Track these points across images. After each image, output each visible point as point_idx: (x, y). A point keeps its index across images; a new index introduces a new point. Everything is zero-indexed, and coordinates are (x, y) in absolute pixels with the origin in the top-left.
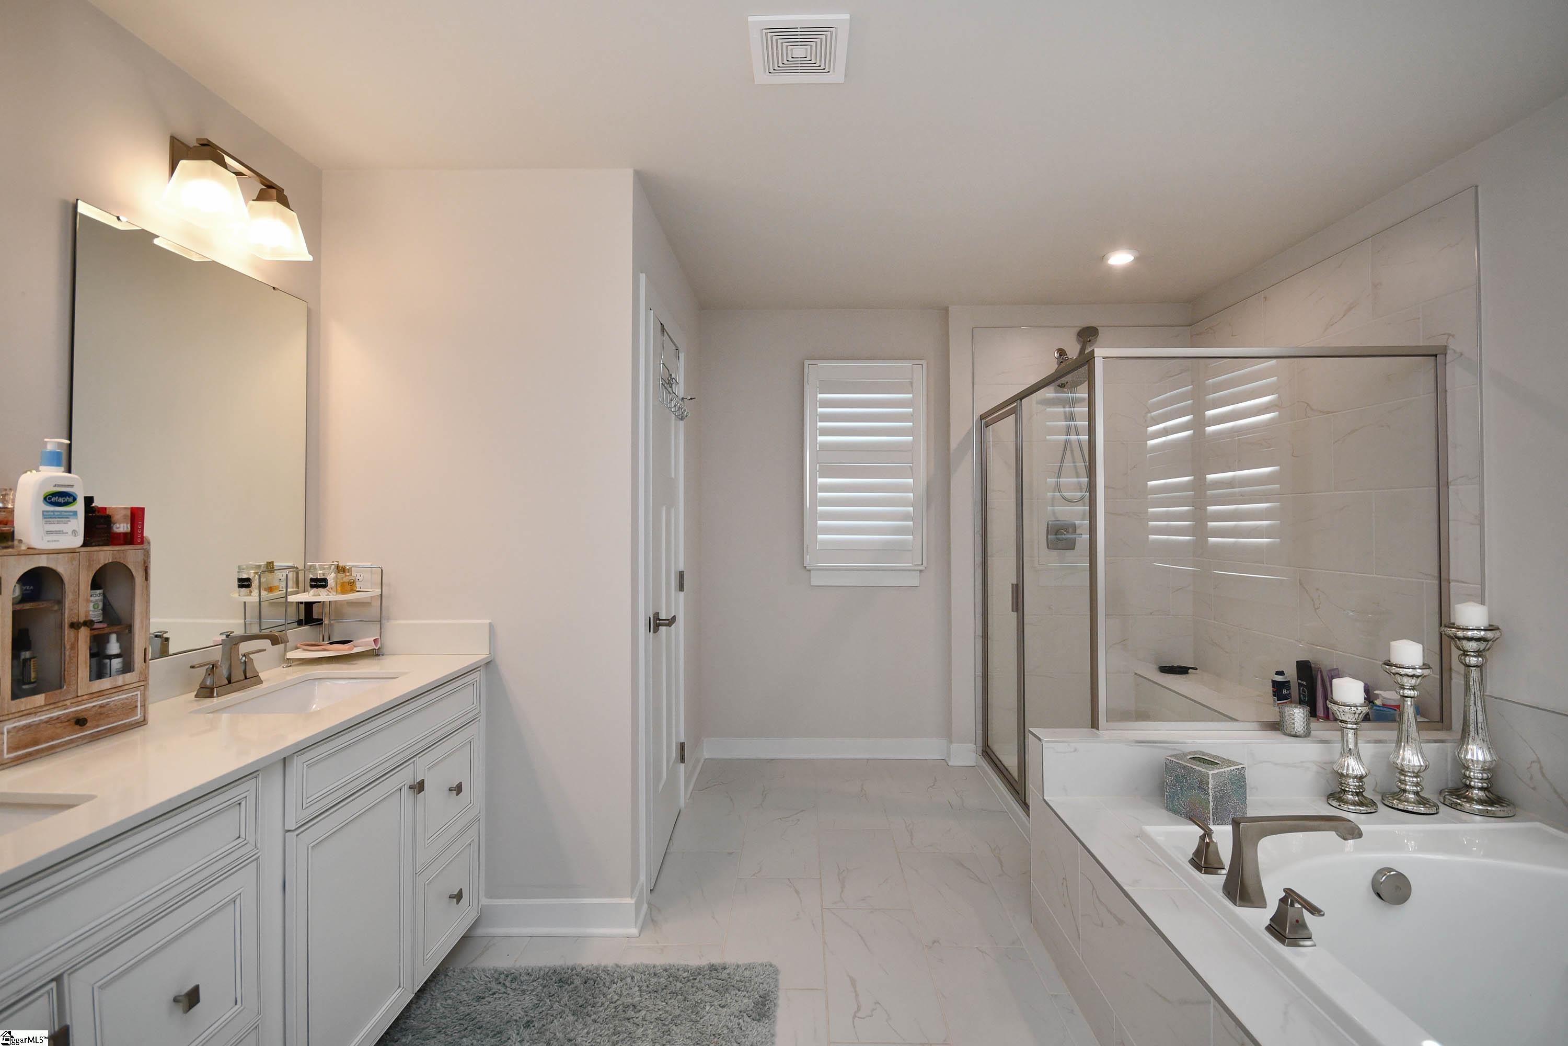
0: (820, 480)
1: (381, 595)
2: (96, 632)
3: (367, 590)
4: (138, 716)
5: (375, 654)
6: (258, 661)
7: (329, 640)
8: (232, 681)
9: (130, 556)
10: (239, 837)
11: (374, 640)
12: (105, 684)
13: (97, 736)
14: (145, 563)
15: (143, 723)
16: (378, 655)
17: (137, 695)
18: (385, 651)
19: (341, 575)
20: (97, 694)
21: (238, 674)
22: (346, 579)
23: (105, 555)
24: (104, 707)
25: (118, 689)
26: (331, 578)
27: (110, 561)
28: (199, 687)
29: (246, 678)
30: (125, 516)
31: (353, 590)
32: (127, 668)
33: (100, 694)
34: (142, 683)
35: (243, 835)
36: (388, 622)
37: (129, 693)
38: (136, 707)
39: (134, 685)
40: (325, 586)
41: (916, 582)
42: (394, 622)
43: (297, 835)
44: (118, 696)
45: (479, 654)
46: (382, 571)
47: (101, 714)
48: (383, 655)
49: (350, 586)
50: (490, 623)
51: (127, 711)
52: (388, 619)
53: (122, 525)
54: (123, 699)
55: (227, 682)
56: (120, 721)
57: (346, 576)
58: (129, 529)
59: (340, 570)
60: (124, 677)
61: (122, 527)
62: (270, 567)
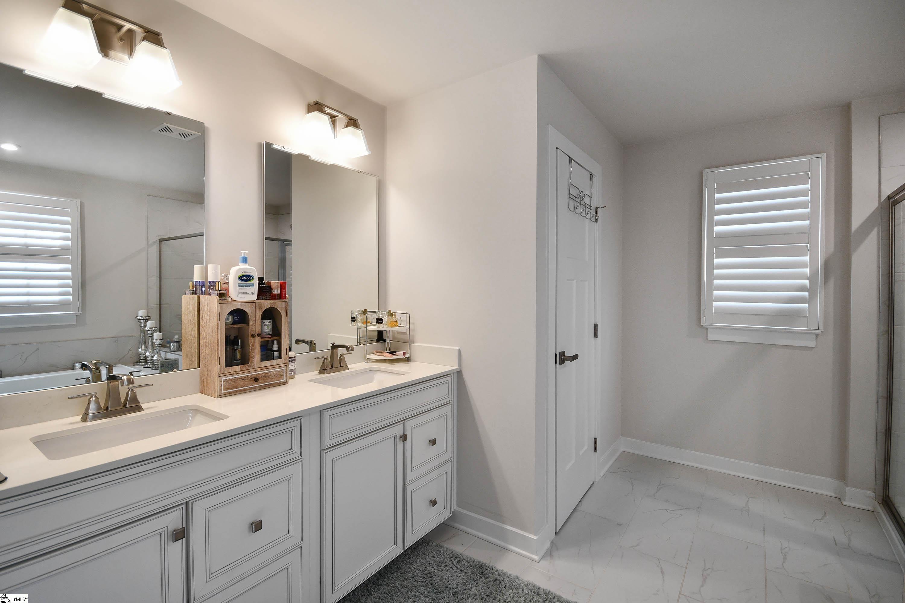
0: (716, 261)
1: (409, 329)
2: (263, 340)
3: (404, 327)
4: (284, 380)
5: (407, 360)
6: (348, 358)
7: (389, 350)
8: (334, 367)
9: (279, 305)
10: (291, 449)
11: (403, 353)
12: (268, 363)
13: (265, 387)
14: (286, 308)
15: (286, 383)
16: (408, 361)
17: (283, 369)
18: (412, 358)
19: (390, 317)
20: (264, 368)
21: (336, 364)
22: (393, 319)
23: (267, 304)
24: (267, 374)
25: (274, 366)
26: (385, 319)
27: (270, 307)
28: (320, 369)
29: (341, 366)
30: (277, 286)
31: (396, 326)
32: (280, 357)
33: (266, 368)
34: (286, 365)
35: (293, 448)
36: (413, 344)
37: (279, 369)
38: (283, 375)
39: (282, 365)
40: (382, 323)
41: (812, 344)
42: (416, 344)
43: (326, 453)
44: (274, 369)
45: (453, 366)
46: (410, 316)
47: (266, 377)
48: (411, 361)
49: (395, 323)
50: (459, 349)
51: (279, 377)
52: (414, 342)
53: (275, 290)
54: (276, 371)
55: (331, 368)
56: (275, 381)
57: (393, 318)
58: (279, 292)
59: (390, 314)
60: (277, 361)
61: (276, 291)
62: (365, 312)
